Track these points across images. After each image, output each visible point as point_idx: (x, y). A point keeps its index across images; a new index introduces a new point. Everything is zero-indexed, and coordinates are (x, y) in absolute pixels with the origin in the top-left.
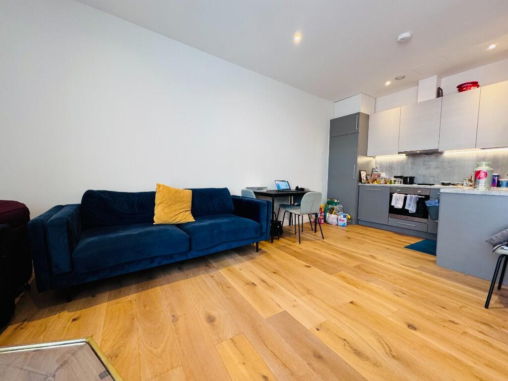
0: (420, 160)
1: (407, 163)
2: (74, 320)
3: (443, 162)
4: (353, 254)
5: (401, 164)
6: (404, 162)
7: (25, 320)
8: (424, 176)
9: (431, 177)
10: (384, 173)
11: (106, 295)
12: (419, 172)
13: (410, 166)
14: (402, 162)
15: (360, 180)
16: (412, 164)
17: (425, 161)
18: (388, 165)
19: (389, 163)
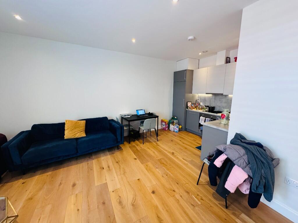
0: (218, 98)
1: (212, 98)
2: (23, 183)
3: (228, 100)
4: (164, 151)
5: (210, 98)
6: (211, 97)
7: (5, 183)
8: (219, 106)
9: (222, 107)
10: (202, 103)
11: (39, 172)
12: (218, 104)
13: (213, 100)
14: (210, 97)
15: (187, 107)
16: (214, 99)
17: (220, 98)
18: (204, 99)
19: (204, 98)
